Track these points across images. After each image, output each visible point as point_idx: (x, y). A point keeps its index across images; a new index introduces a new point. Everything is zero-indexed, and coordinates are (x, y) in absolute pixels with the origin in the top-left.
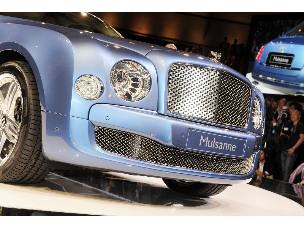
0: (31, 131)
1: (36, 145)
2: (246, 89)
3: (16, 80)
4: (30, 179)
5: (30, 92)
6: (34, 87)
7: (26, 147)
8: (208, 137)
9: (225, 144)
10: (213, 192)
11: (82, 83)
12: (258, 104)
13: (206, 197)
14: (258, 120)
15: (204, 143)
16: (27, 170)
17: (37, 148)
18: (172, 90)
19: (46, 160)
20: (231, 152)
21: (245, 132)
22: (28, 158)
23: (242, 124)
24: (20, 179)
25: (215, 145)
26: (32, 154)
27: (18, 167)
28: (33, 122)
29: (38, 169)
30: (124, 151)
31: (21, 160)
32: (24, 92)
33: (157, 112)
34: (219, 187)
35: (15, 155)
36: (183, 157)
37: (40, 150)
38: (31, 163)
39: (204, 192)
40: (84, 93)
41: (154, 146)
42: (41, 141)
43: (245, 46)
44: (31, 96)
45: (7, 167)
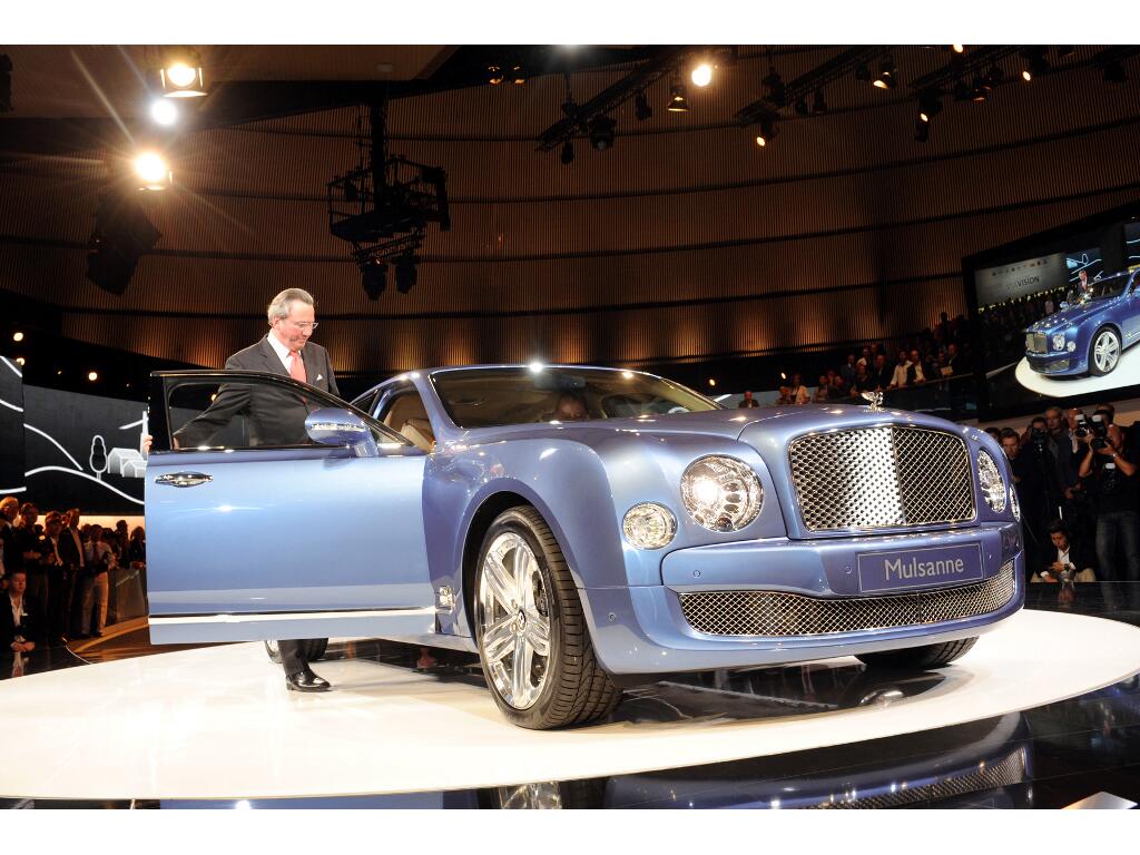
0: (570, 629)
1: (584, 652)
2: (954, 443)
3: (523, 543)
4: (591, 713)
5: (550, 558)
6: (555, 548)
7: (569, 660)
8: (899, 561)
9: (938, 563)
10: (952, 654)
11: (636, 520)
12: (990, 462)
13: (944, 664)
14: (999, 493)
15: (894, 574)
16: (582, 698)
17: (587, 657)
18: (804, 488)
19: (608, 675)
20: (957, 575)
21: (975, 527)
22: (577, 678)
23: (966, 513)
24: (574, 717)
25: (918, 571)
26: (583, 670)
27: (564, 698)
28: (568, 611)
29: (601, 692)
30: (745, 626)
31: (564, 683)
32: (541, 561)
33: (786, 539)
34: (958, 646)
35: (554, 677)
36: (861, 609)
37: (594, 659)
38: (585, 686)
39: (933, 657)
40: (643, 538)
41: (799, 604)
42: (590, 642)
43: (966, 318)
44: (553, 566)
45: (546, 701)
